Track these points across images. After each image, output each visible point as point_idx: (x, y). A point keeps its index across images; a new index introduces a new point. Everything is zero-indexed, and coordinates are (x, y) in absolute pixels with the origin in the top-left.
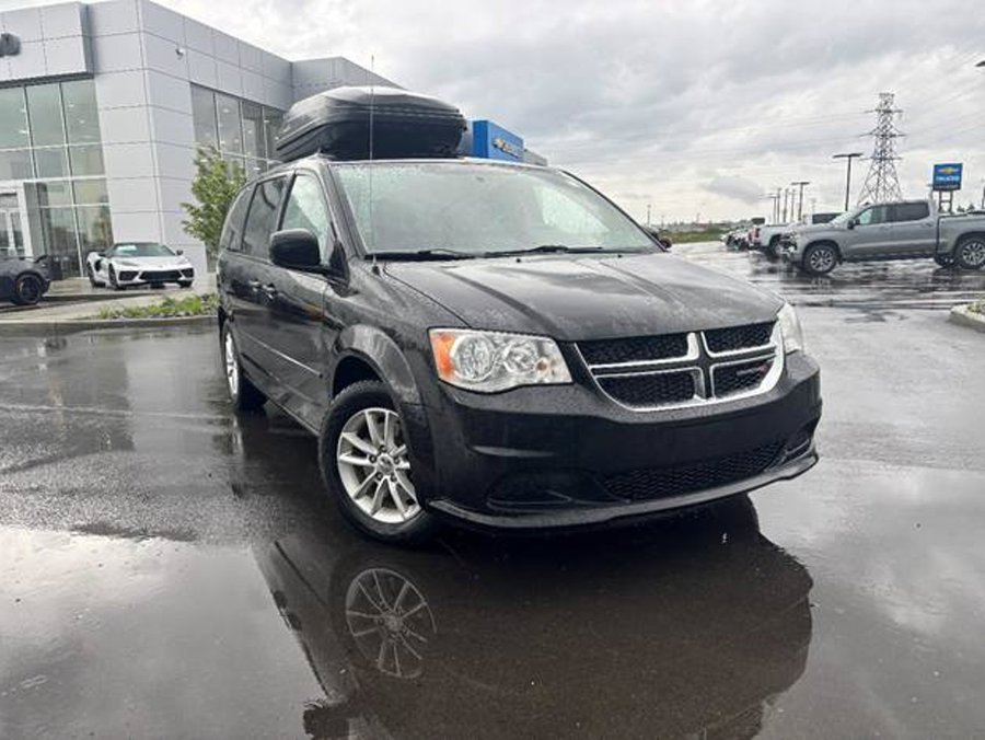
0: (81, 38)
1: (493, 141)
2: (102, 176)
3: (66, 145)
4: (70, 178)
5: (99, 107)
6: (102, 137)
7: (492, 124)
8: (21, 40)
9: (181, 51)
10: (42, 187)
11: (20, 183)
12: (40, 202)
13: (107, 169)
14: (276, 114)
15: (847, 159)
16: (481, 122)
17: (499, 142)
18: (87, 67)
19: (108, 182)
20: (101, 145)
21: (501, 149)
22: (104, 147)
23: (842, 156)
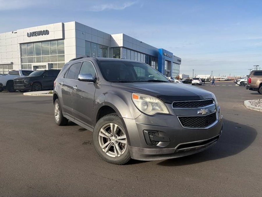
0: (62, 31)
2: (64, 62)
3: (57, 55)
4: (57, 62)
5: (65, 46)
6: (65, 53)
8: (49, 31)
9: (84, 33)
10: (52, 64)
11: (47, 63)
12: (51, 68)
13: (65, 60)
14: (106, 47)
16: (160, 49)
17: (165, 54)
18: (63, 37)
20: (64, 55)
21: (166, 56)
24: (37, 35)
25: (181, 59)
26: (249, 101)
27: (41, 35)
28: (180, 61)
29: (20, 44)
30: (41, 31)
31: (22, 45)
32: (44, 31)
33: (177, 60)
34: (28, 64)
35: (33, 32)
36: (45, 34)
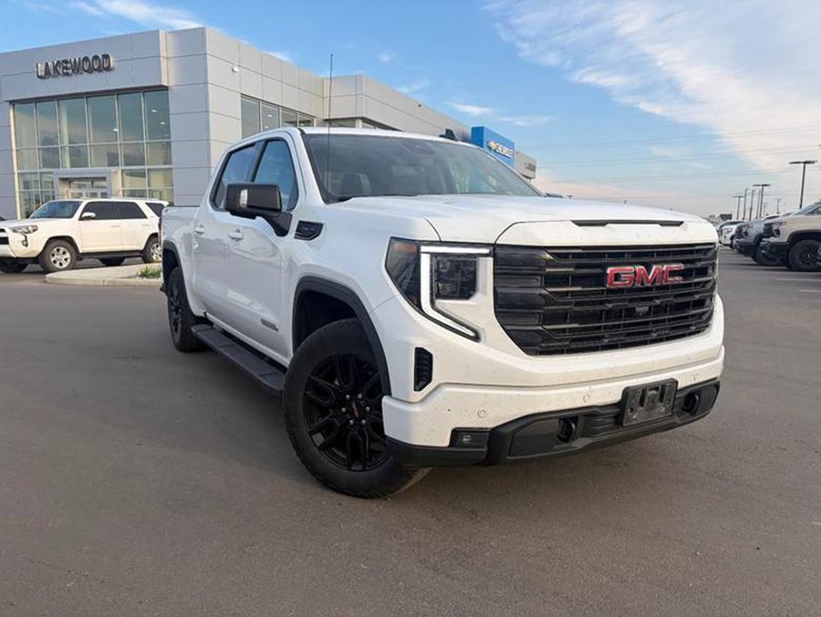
1: (488, 142)
2: (169, 166)
3: (144, 141)
4: (146, 167)
5: (171, 111)
6: (172, 135)
7: (487, 130)
9: (236, 69)
12: (123, 186)
13: (174, 160)
15: (802, 165)
16: (477, 128)
17: (493, 145)
19: (174, 171)
20: (169, 143)
21: (495, 151)
22: (173, 144)
23: (798, 163)
24: (70, 71)
25: (535, 162)
27: (86, 74)
28: (532, 168)
29: (13, 103)
30: (86, 59)
31: (17, 105)
32: (96, 58)
33: (524, 166)
34: (39, 171)
35: (58, 62)
36: (99, 70)
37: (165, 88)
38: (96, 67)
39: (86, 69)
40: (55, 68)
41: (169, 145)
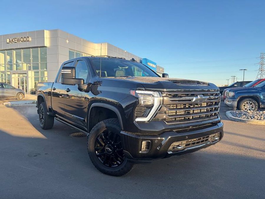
0: (44, 38)
3: (39, 62)
4: (39, 70)
5: (47, 54)
6: (47, 60)
9: (68, 41)
12: (32, 76)
13: (47, 68)
15: (243, 70)
17: (149, 64)
19: (48, 71)
23: (242, 70)
24: (17, 41)
26: (230, 112)
27: (22, 42)
32: (25, 37)
35: (13, 39)
36: (25, 41)
37: (46, 47)
38: (25, 40)
39: (22, 40)
40: (12, 40)
41: (46, 63)
